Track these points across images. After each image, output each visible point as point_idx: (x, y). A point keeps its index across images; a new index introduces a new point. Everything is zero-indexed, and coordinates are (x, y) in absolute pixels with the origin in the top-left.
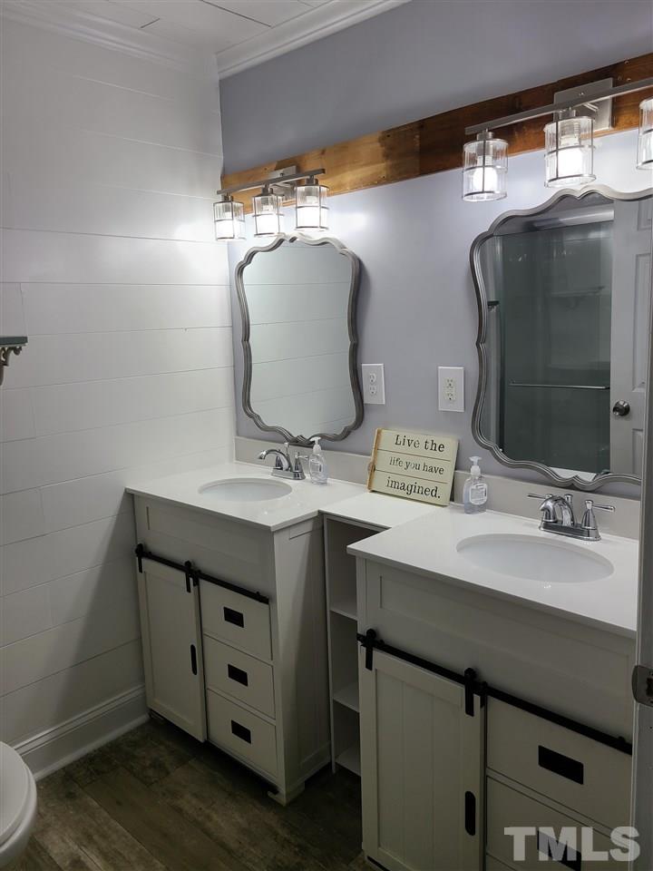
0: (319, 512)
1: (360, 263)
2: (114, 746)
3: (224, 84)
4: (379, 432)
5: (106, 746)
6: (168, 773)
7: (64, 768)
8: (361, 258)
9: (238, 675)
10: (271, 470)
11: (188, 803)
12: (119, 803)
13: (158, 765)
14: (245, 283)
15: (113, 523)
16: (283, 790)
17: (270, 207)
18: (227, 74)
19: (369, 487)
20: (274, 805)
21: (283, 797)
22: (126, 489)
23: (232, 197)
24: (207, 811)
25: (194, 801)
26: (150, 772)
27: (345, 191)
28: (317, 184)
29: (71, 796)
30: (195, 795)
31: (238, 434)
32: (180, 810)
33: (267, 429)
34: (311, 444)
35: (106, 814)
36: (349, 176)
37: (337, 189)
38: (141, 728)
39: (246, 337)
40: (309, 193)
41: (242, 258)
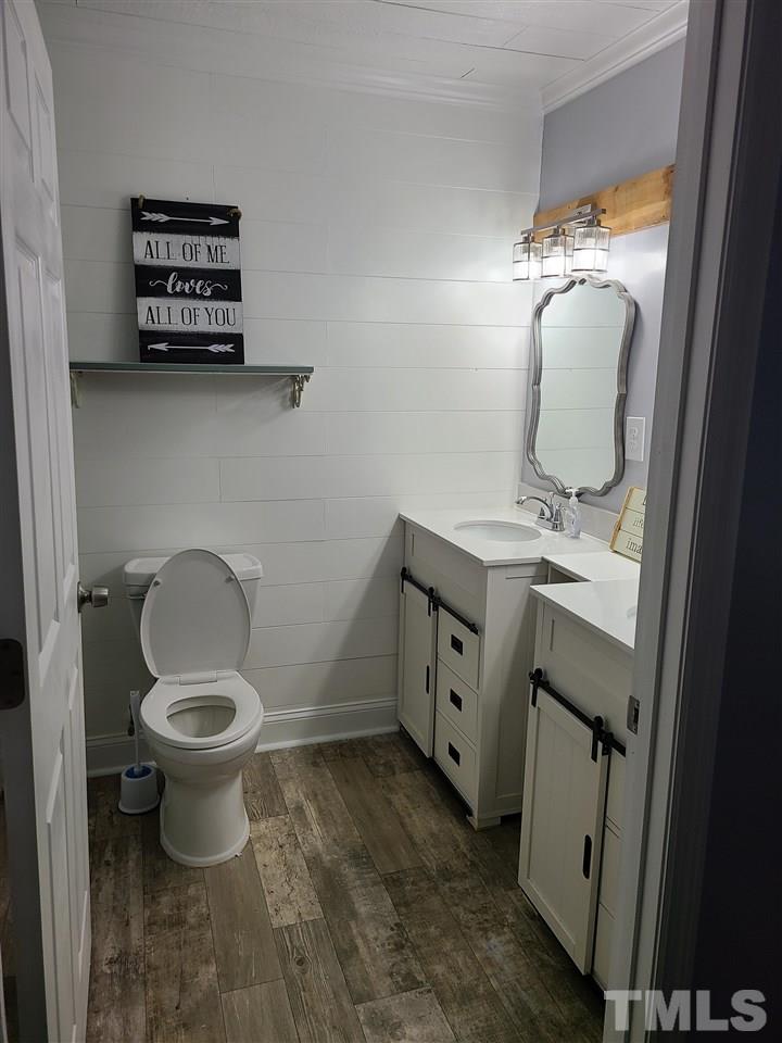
0: (543, 559)
1: (637, 306)
2: (362, 741)
3: (549, 120)
4: (631, 491)
5: (357, 739)
6: (394, 774)
7: (319, 744)
8: (638, 301)
9: (456, 700)
10: (535, 517)
11: (399, 800)
12: (347, 781)
13: (389, 767)
14: (543, 324)
15: (384, 543)
16: (475, 813)
17: (560, 249)
18: (551, 108)
19: (611, 547)
20: (468, 825)
21: (475, 821)
22: (399, 515)
23: (533, 238)
24: (412, 811)
25: (405, 800)
26: (381, 769)
27: (631, 231)
28: (599, 225)
29: (315, 764)
30: (408, 797)
31: (522, 480)
32: (390, 803)
33: (544, 477)
34: (568, 496)
35: (334, 785)
36: (635, 215)
37: (625, 228)
38: (389, 735)
39: (537, 381)
40: (587, 235)
41: (539, 300)
